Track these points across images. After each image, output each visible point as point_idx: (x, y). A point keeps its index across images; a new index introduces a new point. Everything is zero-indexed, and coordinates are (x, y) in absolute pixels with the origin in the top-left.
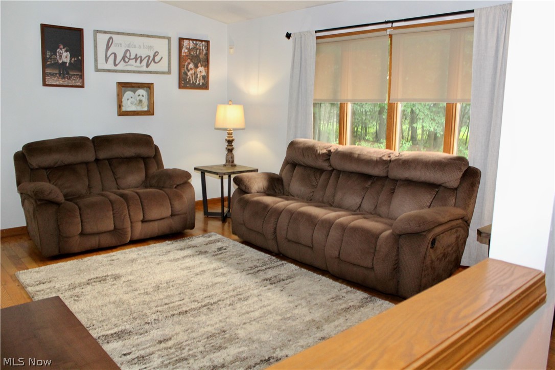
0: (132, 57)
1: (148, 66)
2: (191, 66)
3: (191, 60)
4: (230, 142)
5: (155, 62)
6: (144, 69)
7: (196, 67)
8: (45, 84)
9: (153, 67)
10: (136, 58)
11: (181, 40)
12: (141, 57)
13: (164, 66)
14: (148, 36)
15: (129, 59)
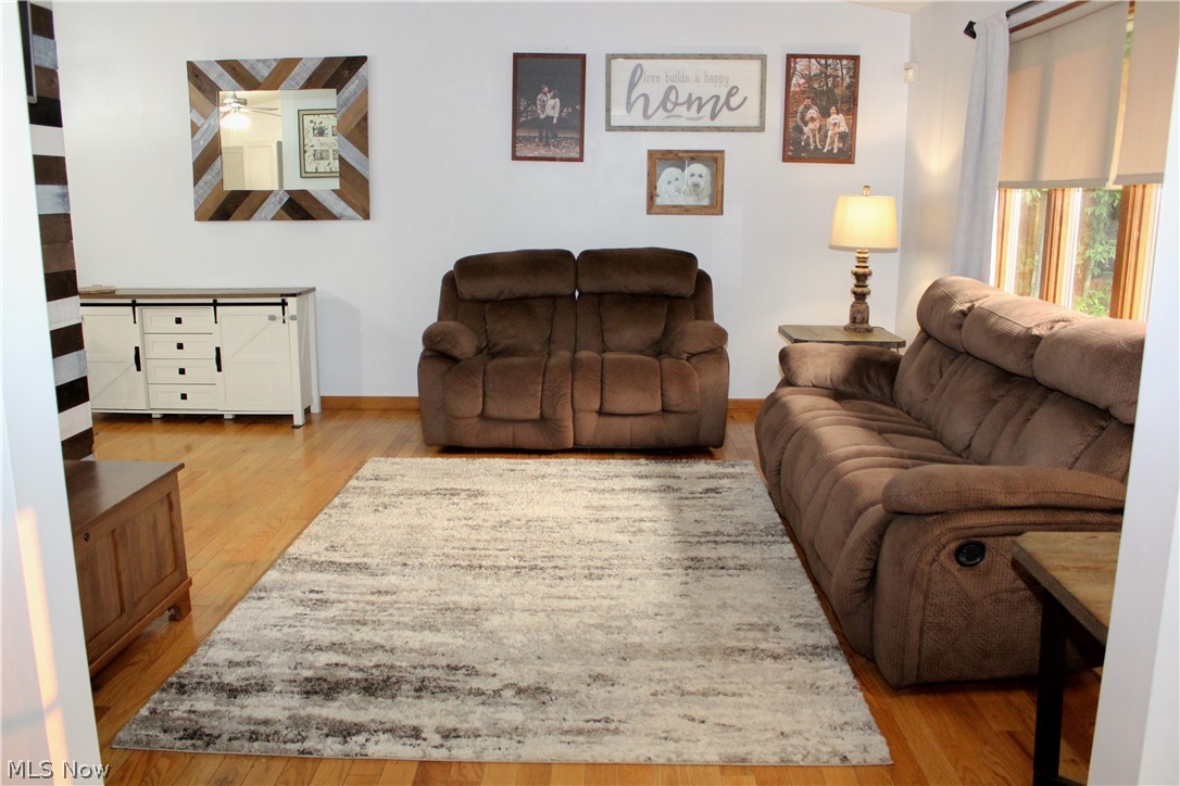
0: (683, 98)
1: (713, 116)
2: (813, 112)
3: (813, 100)
4: (861, 278)
5: (730, 109)
6: (707, 122)
7: (825, 114)
8: (515, 158)
9: (725, 119)
10: (689, 103)
11: (791, 58)
12: (700, 99)
13: (749, 115)
14: (715, 57)
15: (676, 104)
